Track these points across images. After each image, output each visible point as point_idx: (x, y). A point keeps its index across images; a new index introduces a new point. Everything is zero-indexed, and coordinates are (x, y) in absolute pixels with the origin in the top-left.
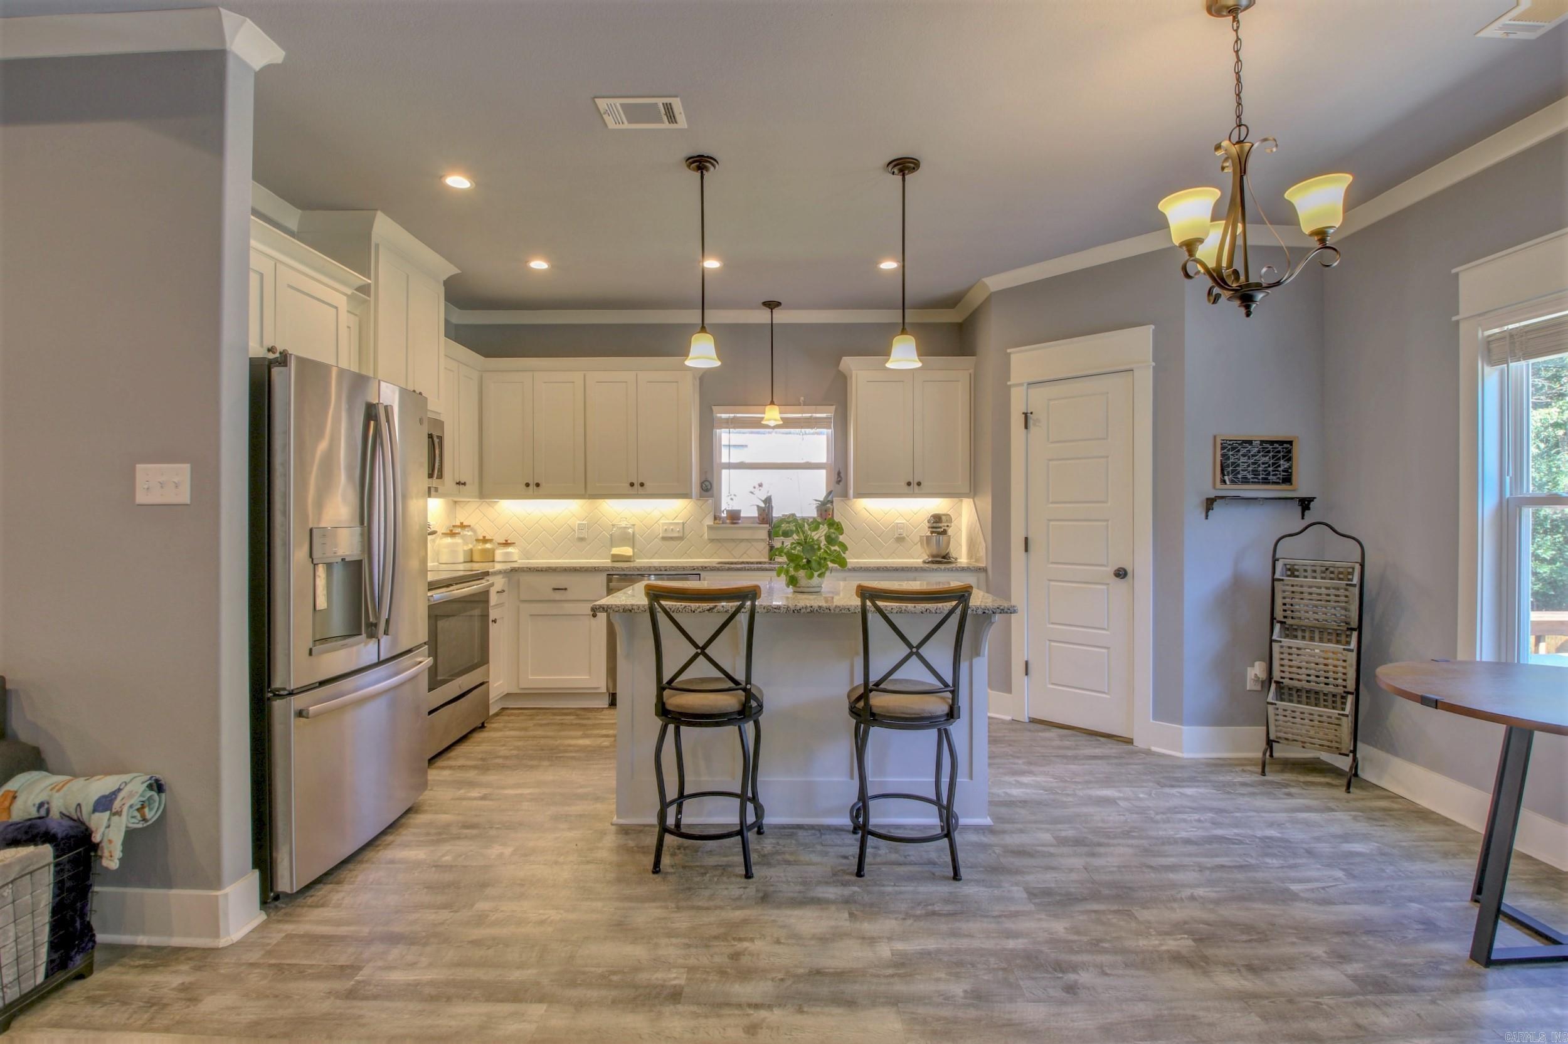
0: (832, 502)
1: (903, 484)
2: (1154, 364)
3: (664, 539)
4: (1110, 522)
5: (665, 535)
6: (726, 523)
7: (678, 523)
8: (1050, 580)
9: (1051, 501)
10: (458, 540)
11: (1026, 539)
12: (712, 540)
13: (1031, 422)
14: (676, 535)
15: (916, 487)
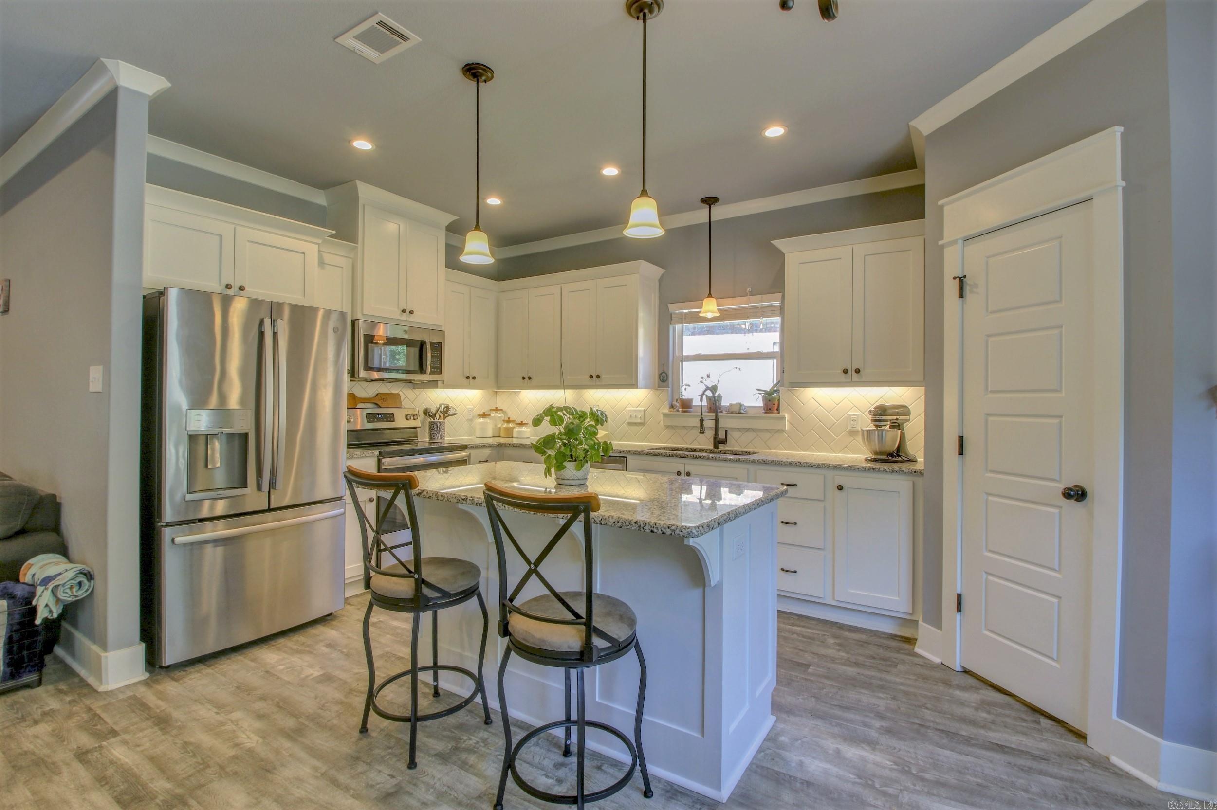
0: (778, 391)
1: (840, 371)
2: (1124, 184)
3: (630, 424)
4: (1063, 419)
5: (630, 421)
6: (678, 411)
7: (640, 411)
8: (988, 494)
9: (990, 389)
10: (487, 420)
11: (961, 439)
12: (667, 427)
13: (967, 289)
14: (638, 421)
15: (855, 375)
